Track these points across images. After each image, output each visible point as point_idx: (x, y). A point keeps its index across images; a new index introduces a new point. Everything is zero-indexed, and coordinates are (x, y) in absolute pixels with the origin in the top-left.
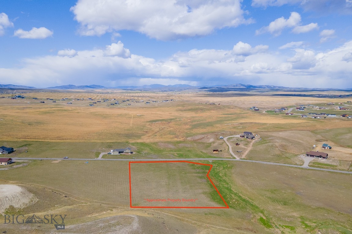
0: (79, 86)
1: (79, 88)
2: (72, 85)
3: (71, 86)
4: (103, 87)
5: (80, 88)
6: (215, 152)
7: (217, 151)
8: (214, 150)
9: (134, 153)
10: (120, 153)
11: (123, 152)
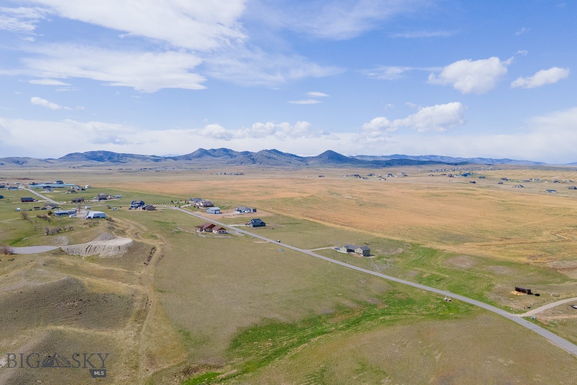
6: (515, 293)
7: (523, 291)
8: (518, 290)
9: (373, 257)
10: (349, 251)
11: (353, 251)
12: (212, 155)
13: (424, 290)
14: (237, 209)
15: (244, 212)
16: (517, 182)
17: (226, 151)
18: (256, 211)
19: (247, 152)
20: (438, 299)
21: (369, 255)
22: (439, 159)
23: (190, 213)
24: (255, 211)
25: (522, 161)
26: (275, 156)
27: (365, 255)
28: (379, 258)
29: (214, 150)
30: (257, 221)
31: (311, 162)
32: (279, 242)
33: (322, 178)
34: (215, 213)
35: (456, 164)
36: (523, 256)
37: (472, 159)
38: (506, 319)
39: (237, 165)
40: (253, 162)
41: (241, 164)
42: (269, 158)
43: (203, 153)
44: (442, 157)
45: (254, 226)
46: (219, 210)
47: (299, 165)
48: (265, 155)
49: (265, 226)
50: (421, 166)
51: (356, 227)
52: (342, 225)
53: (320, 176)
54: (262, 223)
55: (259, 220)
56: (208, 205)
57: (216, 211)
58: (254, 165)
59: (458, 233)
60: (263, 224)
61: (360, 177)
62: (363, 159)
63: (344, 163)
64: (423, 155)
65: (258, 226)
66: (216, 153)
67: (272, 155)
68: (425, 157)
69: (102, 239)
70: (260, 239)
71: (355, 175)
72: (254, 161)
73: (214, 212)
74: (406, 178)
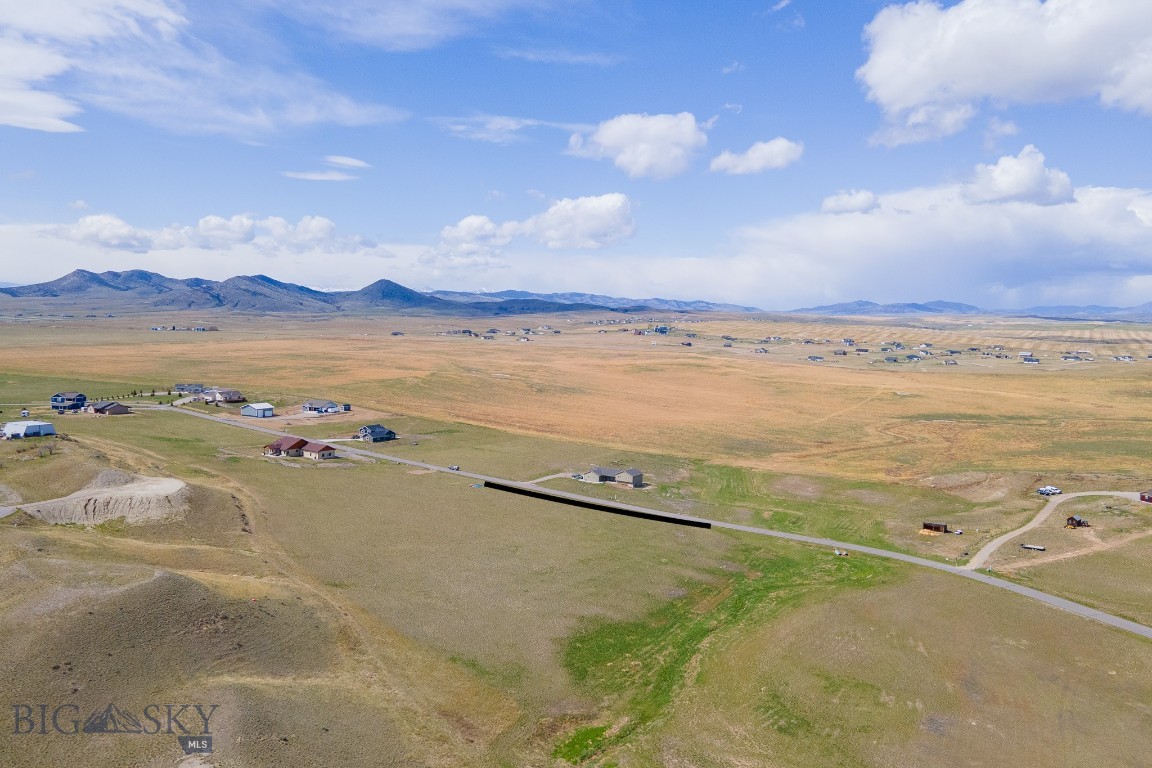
0: (889, 306)
1: (886, 312)
2: (868, 303)
3: (863, 307)
4: (971, 308)
5: (892, 312)
6: (926, 532)
7: (937, 528)
8: (927, 526)
9: (650, 487)
10: (603, 478)
11: (613, 479)
12: (112, 286)
13: (792, 540)
14: (308, 406)
15: (326, 411)
16: (751, 343)
17: (143, 276)
18: (349, 410)
19: (197, 279)
20: (827, 554)
21: (642, 486)
22: (589, 300)
23: (208, 417)
24: (347, 408)
25: (726, 306)
26: (266, 291)
27: (635, 486)
28: (664, 488)
29: (116, 275)
30: (378, 430)
31: (346, 304)
32: (457, 469)
33: (399, 337)
34: (264, 416)
35: (626, 311)
36: (877, 471)
37: (646, 300)
38: (954, 575)
39: (181, 310)
40: (217, 302)
41: (190, 305)
42: (255, 294)
43: (85, 280)
44: (593, 297)
45: (375, 440)
46: (270, 409)
47: (322, 310)
48: (243, 287)
49: (394, 439)
50: (566, 313)
51: (567, 433)
52: (537, 430)
53: (395, 334)
54: (390, 432)
55: (379, 426)
56: (235, 398)
57: (264, 410)
58: (219, 309)
59: (745, 437)
60: (390, 436)
61: (477, 336)
62: (447, 298)
63: (415, 306)
64: (560, 292)
65: (382, 439)
66: (119, 280)
67: (259, 288)
68: (563, 296)
69: (109, 483)
70: (417, 468)
71: (464, 332)
72: (219, 300)
73: (261, 413)
74: (559, 338)
